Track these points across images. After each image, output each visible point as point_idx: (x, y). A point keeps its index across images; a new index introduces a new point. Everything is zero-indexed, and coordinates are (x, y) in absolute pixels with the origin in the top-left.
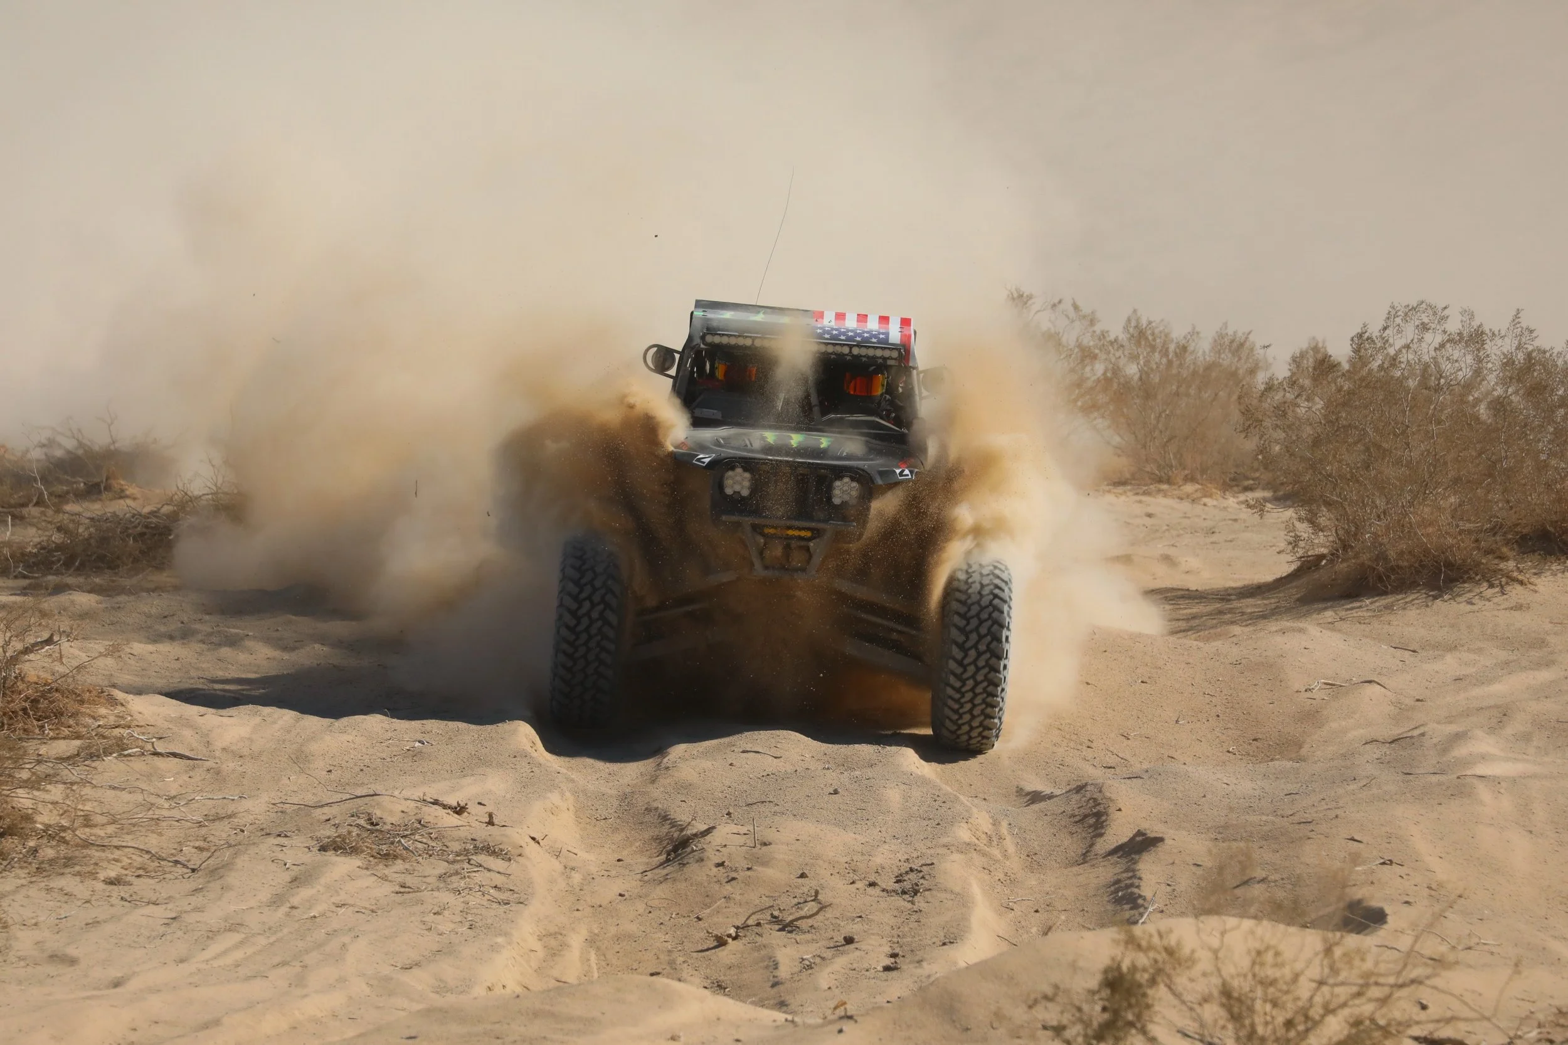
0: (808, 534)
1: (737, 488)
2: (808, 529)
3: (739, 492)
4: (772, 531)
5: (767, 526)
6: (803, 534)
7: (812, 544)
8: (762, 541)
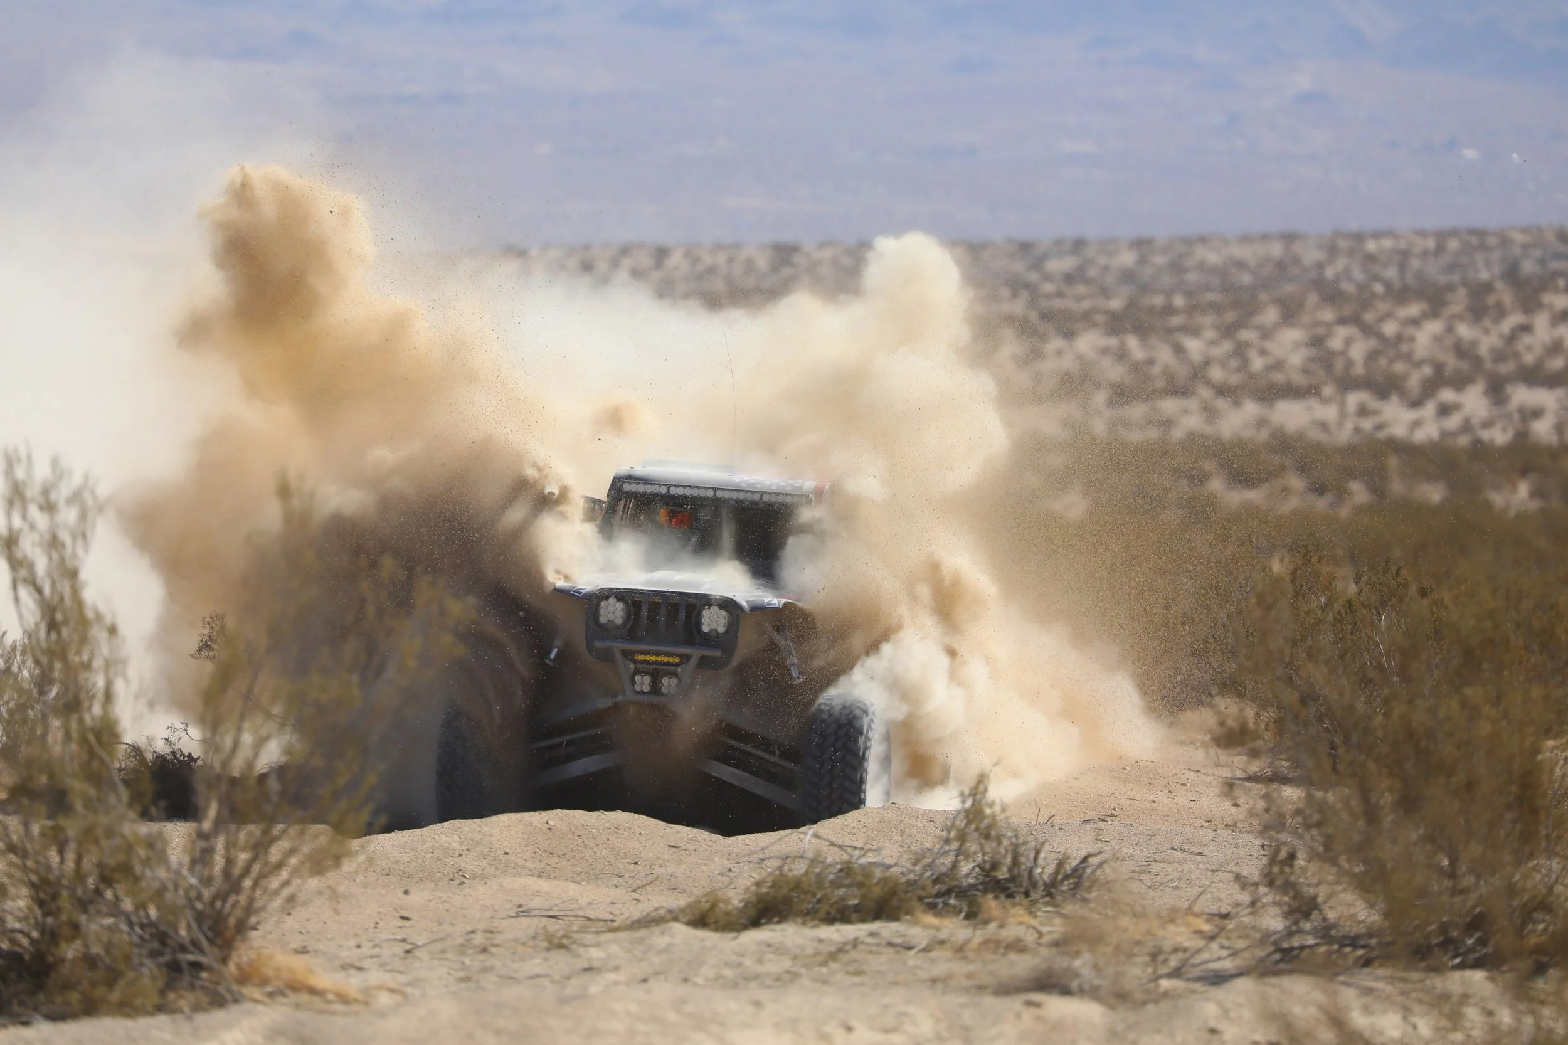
0: (677, 660)
1: (611, 617)
2: (677, 655)
3: (613, 621)
4: (642, 657)
5: (638, 653)
6: (671, 660)
7: (679, 670)
8: (632, 666)
